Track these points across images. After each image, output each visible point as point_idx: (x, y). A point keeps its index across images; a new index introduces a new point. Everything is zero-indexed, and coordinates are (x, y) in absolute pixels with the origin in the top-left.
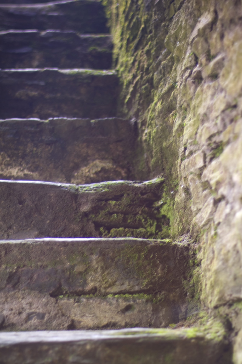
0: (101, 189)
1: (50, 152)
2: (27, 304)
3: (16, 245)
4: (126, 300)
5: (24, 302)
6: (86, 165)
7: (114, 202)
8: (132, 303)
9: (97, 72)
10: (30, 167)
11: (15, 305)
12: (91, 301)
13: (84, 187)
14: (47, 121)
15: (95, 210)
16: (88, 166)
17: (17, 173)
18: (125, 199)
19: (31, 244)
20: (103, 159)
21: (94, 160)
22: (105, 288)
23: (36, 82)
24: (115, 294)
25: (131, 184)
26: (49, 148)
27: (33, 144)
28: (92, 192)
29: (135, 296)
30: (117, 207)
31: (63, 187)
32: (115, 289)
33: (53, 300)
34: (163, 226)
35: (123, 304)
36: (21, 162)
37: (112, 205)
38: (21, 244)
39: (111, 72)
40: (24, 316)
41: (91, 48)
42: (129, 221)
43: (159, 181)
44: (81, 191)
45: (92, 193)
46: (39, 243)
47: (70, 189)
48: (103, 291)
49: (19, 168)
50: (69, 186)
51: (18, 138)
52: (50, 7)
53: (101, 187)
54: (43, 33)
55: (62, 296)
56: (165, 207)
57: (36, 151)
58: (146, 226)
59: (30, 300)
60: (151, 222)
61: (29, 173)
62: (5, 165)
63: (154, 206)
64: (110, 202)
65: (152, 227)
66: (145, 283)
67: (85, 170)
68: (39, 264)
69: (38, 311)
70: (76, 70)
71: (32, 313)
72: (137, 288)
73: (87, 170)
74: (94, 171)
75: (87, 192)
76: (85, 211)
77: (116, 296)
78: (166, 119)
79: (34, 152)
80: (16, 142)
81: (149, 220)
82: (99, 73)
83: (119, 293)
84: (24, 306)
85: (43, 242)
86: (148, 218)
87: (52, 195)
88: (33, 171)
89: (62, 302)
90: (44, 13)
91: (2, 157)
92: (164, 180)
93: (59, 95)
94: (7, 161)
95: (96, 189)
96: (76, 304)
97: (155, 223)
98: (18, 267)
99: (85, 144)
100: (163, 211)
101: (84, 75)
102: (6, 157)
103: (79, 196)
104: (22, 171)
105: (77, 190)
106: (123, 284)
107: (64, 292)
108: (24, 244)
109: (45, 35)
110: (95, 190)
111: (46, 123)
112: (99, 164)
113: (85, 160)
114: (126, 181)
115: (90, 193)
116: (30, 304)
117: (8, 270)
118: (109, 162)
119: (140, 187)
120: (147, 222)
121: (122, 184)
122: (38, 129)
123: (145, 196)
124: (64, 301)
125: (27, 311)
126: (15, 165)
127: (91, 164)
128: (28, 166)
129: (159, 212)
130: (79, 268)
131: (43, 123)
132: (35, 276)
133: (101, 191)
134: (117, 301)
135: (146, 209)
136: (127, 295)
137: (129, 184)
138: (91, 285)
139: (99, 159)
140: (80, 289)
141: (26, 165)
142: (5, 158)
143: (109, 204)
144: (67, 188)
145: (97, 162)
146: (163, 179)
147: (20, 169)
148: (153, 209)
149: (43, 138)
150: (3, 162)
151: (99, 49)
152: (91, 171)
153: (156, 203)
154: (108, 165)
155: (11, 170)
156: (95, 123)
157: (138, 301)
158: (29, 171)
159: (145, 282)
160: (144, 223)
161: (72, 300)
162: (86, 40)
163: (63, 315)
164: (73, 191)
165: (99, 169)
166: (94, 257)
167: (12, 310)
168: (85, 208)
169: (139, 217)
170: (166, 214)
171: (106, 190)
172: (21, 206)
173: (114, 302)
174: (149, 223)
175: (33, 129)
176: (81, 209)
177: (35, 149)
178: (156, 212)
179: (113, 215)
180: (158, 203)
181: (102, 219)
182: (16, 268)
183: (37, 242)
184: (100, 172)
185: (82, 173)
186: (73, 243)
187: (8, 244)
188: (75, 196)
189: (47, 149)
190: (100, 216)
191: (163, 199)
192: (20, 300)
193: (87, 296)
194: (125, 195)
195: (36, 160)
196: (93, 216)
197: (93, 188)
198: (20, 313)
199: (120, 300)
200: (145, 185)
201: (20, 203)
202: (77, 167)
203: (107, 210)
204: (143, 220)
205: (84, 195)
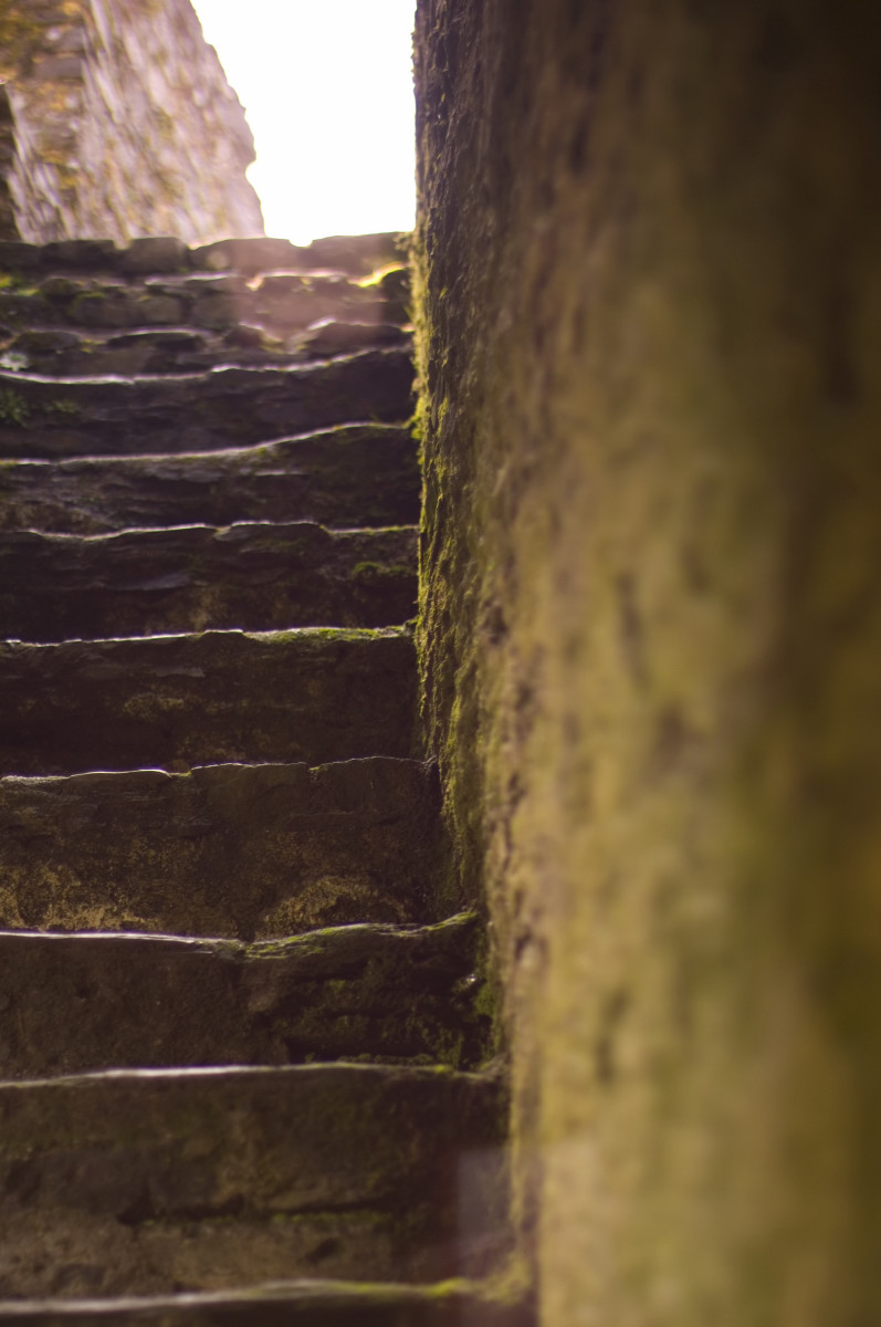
0: (304, 947)
1: (195, 860)
2: (57, 1244)
3: (33, 1091)
4: (321, 1227)
5: (50, 1242)
6: (295, 895)
7: (341, 984)
8: (336, 1234)
9: (351, 634)
10: (140, 902)
11: (26, 1248)
12: (228, 1233)
13: (263, 947)
14: (186, 775)
15: (290, 1006)
16: (302, 896)
17: (102, 920)
18: (370, 973)
19: (73, 1088)
20: (343, 872)
21: (320, 876)
22: (267, 1197)
23: (179, 671)
24: (291, 1212)
25: (388, 931)
26: (193, 848)
27: (146, 840)
28: (282, 957)
29: (347, 1216)
30: (350, 996)
31: (200, 946)
32: (291, 1200)
33: (125, 1231)
34: (483, 1046)
35: (312, 1238)
36: (114, 889)
37: (336, 992)
38: (45, 1088)
39: (396, 632)
40: (49, 1275)
41: (360, 567)
42: (385, 1035)
43: (463, 921)
44: (250, 956)
45: (281, 960)
46: (92, 1084)
47: (220, 951)
48: (260, 1205)
49: (109, 906)
50: (219, 943)
51: (104, 824)
52: (264, 452)
53: (307, 943)
54: (223, 530)
55: (150, 1223)
56: (484, 992)
57: (155, 857)
58: (433, 1048)
59: (66, 1233)
60: (449, 1036)
61: (137, 919)
62: (67, 899)
63: (454, 990)
64: (332, 983)
65: (451, 1050)
66: (371, 1182)
67: (293, 907)
68: (93, 1138)
69: (85, 1261)
70: (296, 631)
71: (72, 1268)
72: (350, 1196)
73: (298, 908)
74: (317, 910)
75: (268, 957)
76: (261, 1009)
77: (296, 1218)
78: (471, 750)
79: (150, 862)
80: (98, 835)
81: (442, 1031)
82: (361, 634)
83: (305, 1209)
84: (50, 1249)
85: (106, 1080)
86: (439, 1024)
87: (169, 969)
88: (146, 916)
89: (151, 1236)
90: (245, 471)
91: (59, 880)
92: (478, 915)
93: (245, 703)
94: (72, 887)
95: (289, 949)
96: (187, 1242)
97: (461, 1039)
98: (38, 1149)
99: (293, 834)
100: (480, 1007)
101: (316, 642)
102: (73, 877)
103: (244, 971)
104: (116, 914)
105: (242, 952)
106: (312, 1186)
107: (157, 1212)
108: (54, 1089)
109: (224, 536)
110: (288, 952)
111: (184, 779)
112: (333, 888)
113: (293, 878)
114: (377, 925)
115: (275, 960)
116: (66, 1244)
117: (9, 1158)
118: (360, 883)
119: (410, 940)
120: (439, 1038)
121: (362, 931)
122: (161, 798)
123: (426, 964)
124: (155, 1233)
125: (58, 1262)
126: (97, 900)
127: (310, 889)
128: (131, 902)
129: (470, 1007)
130: (198, 1146)
131: (175, 778)
132: (81, 1171)
133: (305, 953)
134: (297, 1231)
135: (432, 998)
136: (326, 1217)
137: (382, 931)
138: (227, 1190)
139: (332, 874)
140: (198, 1200)
141: (127, 900)
142: (69, 881)
143: (329, 988)
144: (210, 947)
145: (327, 882)
146: (474, 914)
147: (111, 909)
148: (452, 1000)
149: (175, 821)
150: (64, 894)
151: (382, 569)
152: (309, 908)
153: (459, 982)
154: (358, 889)
155: (85, 913)
156: (321, 774)
157: (352, 1229)
158: (137, 915)
159: (372, 1179)
160: (427, 1040)
161: (176, 1232)
162: (345, 543)
163: (153, 1271)
164: (229, 957)
165: (333, 903)
166: (237, 1116)
167: (17, 1260)
168: (261, 1002)
169: (413, 1022)
170: (488, 1013)
171: (318, 950)
172: (83, 1000)
173: (289, 1234)
174: (443, 1039)
175: (146, 798)
176: (250, 1004)
177: (152, 853)
178: (460, 1006)
179: (340, 1019)
180: (464, 982)
181: (309, 1030)
182: (30, 1150)
183: (88, 1081)
184: (334, 909)
185: (286, 915)
186: (182, 1080)
187: (13, 1089)
188: (233, 970)
189: (186, 853)
190: (303, 1022)
191: (478, 970)
192: (40, 1234)
193: (219, 1220)
194: (370, 963)
195: (156, 882)
196: (285, 1024)
197: (287, 945)
198: (38, 1269)
199: (305, 1230)
200: (426, 931)
201: (83, 992)
202: (270, 898)
203: (324, 1005)
204: (426, 1031)
205: (258, 967)
